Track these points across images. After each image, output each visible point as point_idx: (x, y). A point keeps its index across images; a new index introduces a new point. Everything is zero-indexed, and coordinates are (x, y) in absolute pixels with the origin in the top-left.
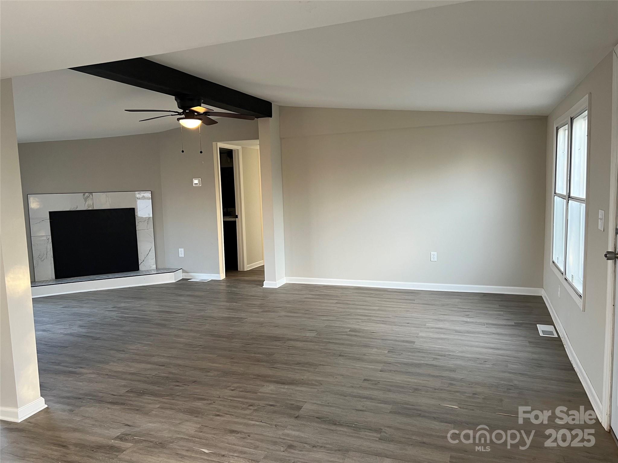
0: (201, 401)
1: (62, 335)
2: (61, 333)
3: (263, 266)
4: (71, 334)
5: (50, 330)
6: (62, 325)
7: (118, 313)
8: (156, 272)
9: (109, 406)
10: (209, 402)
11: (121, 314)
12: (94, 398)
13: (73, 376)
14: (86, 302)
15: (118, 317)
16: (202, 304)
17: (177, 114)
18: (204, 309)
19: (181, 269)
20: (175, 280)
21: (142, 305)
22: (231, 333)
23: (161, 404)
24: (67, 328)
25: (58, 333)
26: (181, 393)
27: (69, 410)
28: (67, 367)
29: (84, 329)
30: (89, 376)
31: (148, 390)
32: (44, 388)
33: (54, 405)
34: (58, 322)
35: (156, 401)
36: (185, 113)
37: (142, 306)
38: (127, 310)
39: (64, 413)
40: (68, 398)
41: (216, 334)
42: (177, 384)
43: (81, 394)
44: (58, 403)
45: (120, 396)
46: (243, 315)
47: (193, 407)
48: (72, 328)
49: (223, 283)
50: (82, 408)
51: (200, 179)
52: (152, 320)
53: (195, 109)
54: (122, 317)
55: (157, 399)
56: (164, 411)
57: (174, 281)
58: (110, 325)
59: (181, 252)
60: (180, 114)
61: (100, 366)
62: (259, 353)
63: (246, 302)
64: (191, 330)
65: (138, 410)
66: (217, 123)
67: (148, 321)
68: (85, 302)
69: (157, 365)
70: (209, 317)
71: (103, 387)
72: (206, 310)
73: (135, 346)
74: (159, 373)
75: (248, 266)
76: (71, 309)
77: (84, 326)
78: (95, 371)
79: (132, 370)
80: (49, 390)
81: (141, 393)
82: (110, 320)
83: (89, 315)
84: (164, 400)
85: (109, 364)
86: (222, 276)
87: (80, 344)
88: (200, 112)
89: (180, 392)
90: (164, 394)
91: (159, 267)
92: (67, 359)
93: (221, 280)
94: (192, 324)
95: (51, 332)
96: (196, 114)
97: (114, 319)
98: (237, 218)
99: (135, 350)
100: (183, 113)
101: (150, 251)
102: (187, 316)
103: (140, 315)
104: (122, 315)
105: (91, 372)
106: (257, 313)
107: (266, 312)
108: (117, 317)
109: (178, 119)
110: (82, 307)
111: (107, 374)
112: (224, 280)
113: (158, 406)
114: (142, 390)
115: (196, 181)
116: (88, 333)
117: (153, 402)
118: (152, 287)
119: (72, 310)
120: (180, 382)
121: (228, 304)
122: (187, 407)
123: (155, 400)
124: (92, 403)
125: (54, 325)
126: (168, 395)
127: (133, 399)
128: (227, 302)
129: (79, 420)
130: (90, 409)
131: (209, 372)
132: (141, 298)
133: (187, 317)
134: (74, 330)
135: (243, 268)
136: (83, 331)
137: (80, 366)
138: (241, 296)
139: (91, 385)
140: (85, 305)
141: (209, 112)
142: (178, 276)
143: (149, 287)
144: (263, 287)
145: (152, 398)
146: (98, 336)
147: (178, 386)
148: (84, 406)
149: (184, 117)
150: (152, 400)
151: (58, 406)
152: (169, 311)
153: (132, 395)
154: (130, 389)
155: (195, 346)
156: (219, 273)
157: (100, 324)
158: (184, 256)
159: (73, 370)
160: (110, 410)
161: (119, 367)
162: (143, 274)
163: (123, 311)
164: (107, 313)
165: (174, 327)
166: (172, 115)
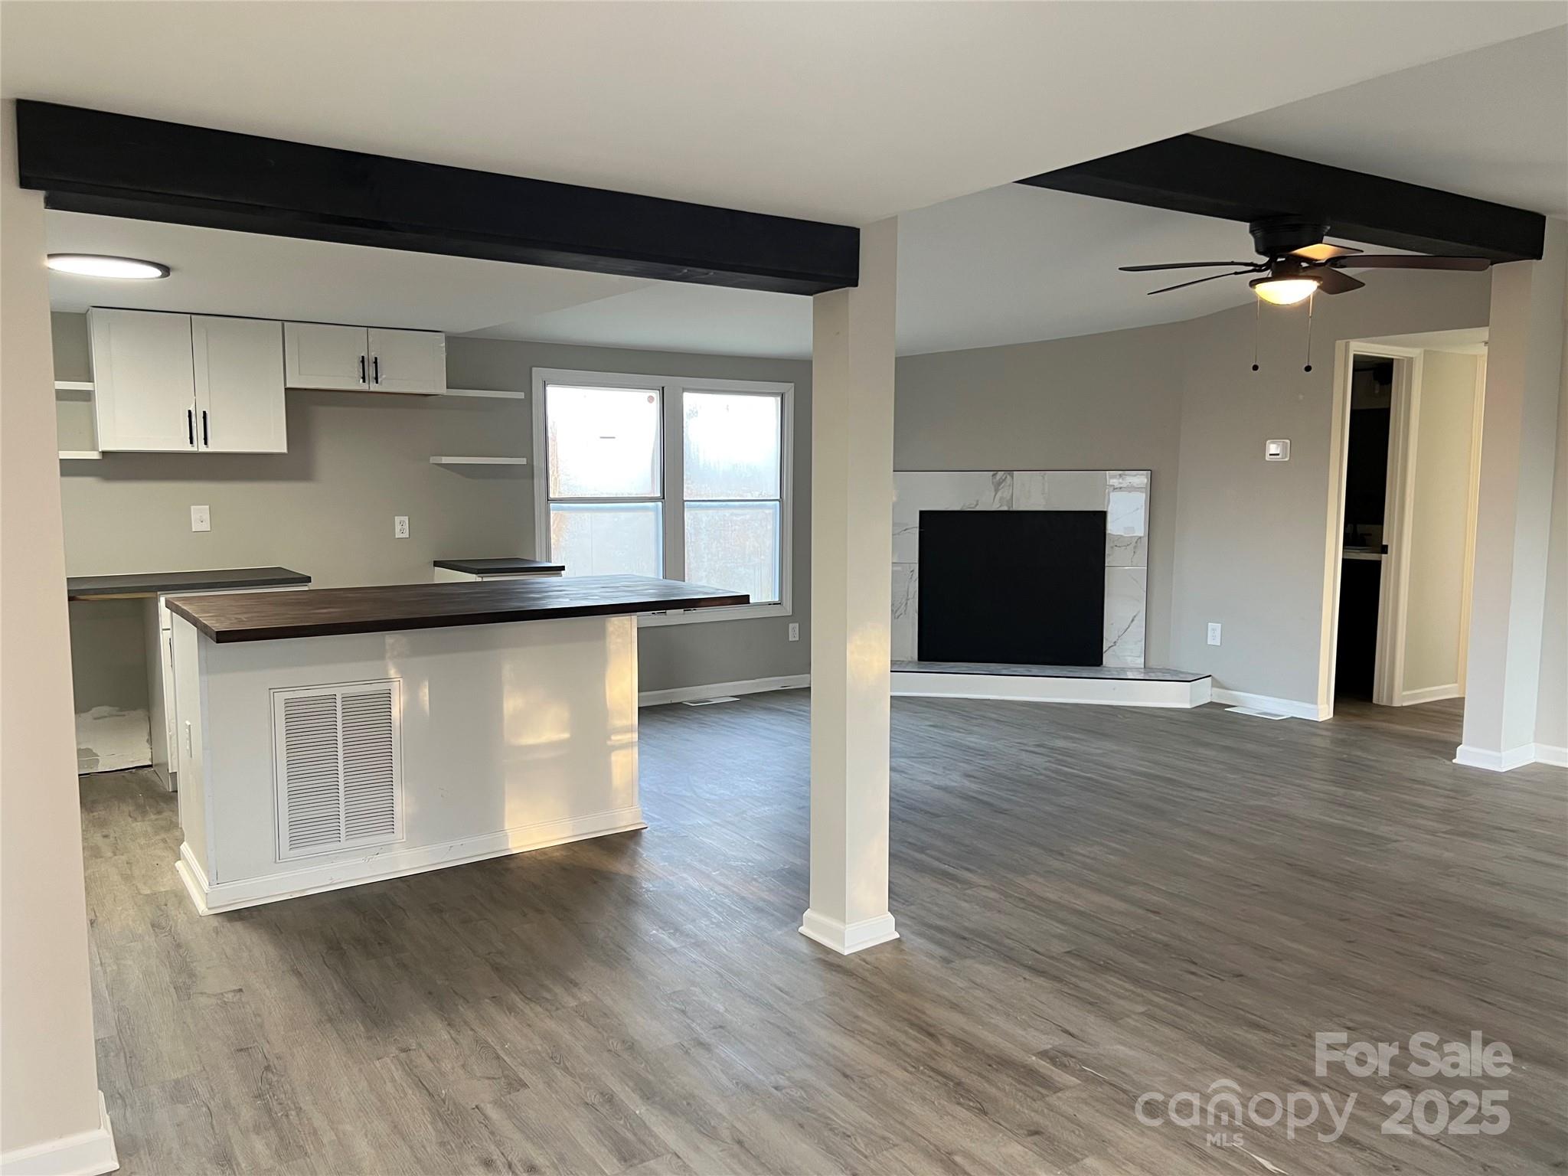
0: (1256, 1032)
1: (928, 788)
2: (927, 783)
3: (1459, 702)
4: (945, 789)
5: (906, 771)
6: (928, 764)
7: (1050, 762)
8: (1142, 675)
9: (1027, 975)
10: (1278, 1040)
11: (1056, 764)
12: (994, 946)
13: (951, 884)
14: (979, 721)
15: (1050, 770)
16: (1267, 779)
17: (1251, 268)
18: (1270, 791)
19: (1210, 676)
20: (1191, 701)
21: (1105, 751)
22: (1348, 873)
23: (1150, 1007)
24: (940, 773)
25: (920, 781)
26: (1201, 994)
27: (941, 957)
28: (938, 859)
29: (975, 783)
30: (984, 894)
31: (1117, 963)
32: (896, 897)
33: (912, 937)
34: (922, 756)
35: (1138, 995)
36: (1273, 264)
37: (1105, 753)
38: (1071, 757)
39: (931, 962)
40: (940, 929)
41: (1302, 864)
42: (1193, 968)
43: (966, 929)
44: (921, 935)
45: (1052, 958)
46: (1384, 830)
47: (1234, 1039)
48: (949, 776)
49: (1327, 730)
50: (968, 962)
51: (1288, 441)
52: (1131, 795)
53: (1302, 251)
54: (1056, 772)
55: (1139, 990)
56: (1157, 1026)
57: (1188, 706)
58: (1030, 785)
59: (1214, 633)
60: (1258, 268)
61: (1008, 876)
62: (1434, 948)
63: (1397, 794)
64: (1232, 840)
65: (1093, 1004)
66: (1363, 284)
67: (1120, 794)
68: (974, 721)
69: (1140, 907)
70: (1286, 816)
71: (1015, 926)
72: (1274, 796)
73: (1089, 849)
74: (1145, 927)
75: (1405, 693)
76: (948, 734)
77: (975, 777)
78: (996, 885)
79: (1081, 904)
80: (903, 901)
81: (1103, 967)
82: (1030, 773)
83: (984, 754)
84: (1156, 999)
85: (1028, 877)
86: (1323, 709)
87: (965, 816)
88: (1317, 260)
89: (1200, 991)
90: (1158, 985)
91: (1152, 663)
92: (939, 843)
93: (1320, 720)
94: (1234, 823)
95: (906, 776)
96: (1304, 265)
97: (1041, 774)
98: (1386, 553)
99: (1088, 857)
100: (1267, 266)
101: (1133, 620)
102: (1221, 801)
103: (1101, 775)
104: (1060, 767)
105: (988, 884)
106: (1433, 833)
107: (1463, 834)
108: (1045, 769)
109: (1253, 283)
110: (971, 733)
111: (1023, 899)
112: (1331, 722)
113: (1141, 1009)
114: (1103, 959)
115: (1273, 448)
116: (983, 793)
117: (1130, 996)
118: (1131, 711)
119: (950, 736)
120: (1200, 967)
121: (1340, 791)
122: (1218, 1035)
123: (1133, 992)
124: (990, 957)
125: (915, 762)
126: (1166, 990)
127: (1081, 974)
128: (1335, 783)
129: (961, 985)
130: (986, 970)
131: (1280, 960)
132: (1105, 735)
133: (1221, 803)
134: (953, 781)
135: (1391, 698)
136: (972, 786)
137: (965, 865)
138: (1381, 775)
139: (989, 914)
140: (975, 728)
141: (1344, 257)
142: (1203, 693)
143: (1126, 710)
144: (1454, 761)
145: (1127, 985)
146: (1005, 806)
147: (1193, 973)
148: (973, 958)
149: (1270, 276)
150: (1127, 990)
151: (920, 942)
152: (1175, 780)
153: (1078, 964)
154: (1075, 950)
155: (1243, 883)
156: (1316, 703)
157: (1008, 779)
158: (1219, 644)
159: (951, 870)
160: (1028, 985)
161: (1051, 892)
162: (1109, 675)
163: (1060, 757)
164: (1024, 755)
165: (1186, 821)
166: (1236, 273)
